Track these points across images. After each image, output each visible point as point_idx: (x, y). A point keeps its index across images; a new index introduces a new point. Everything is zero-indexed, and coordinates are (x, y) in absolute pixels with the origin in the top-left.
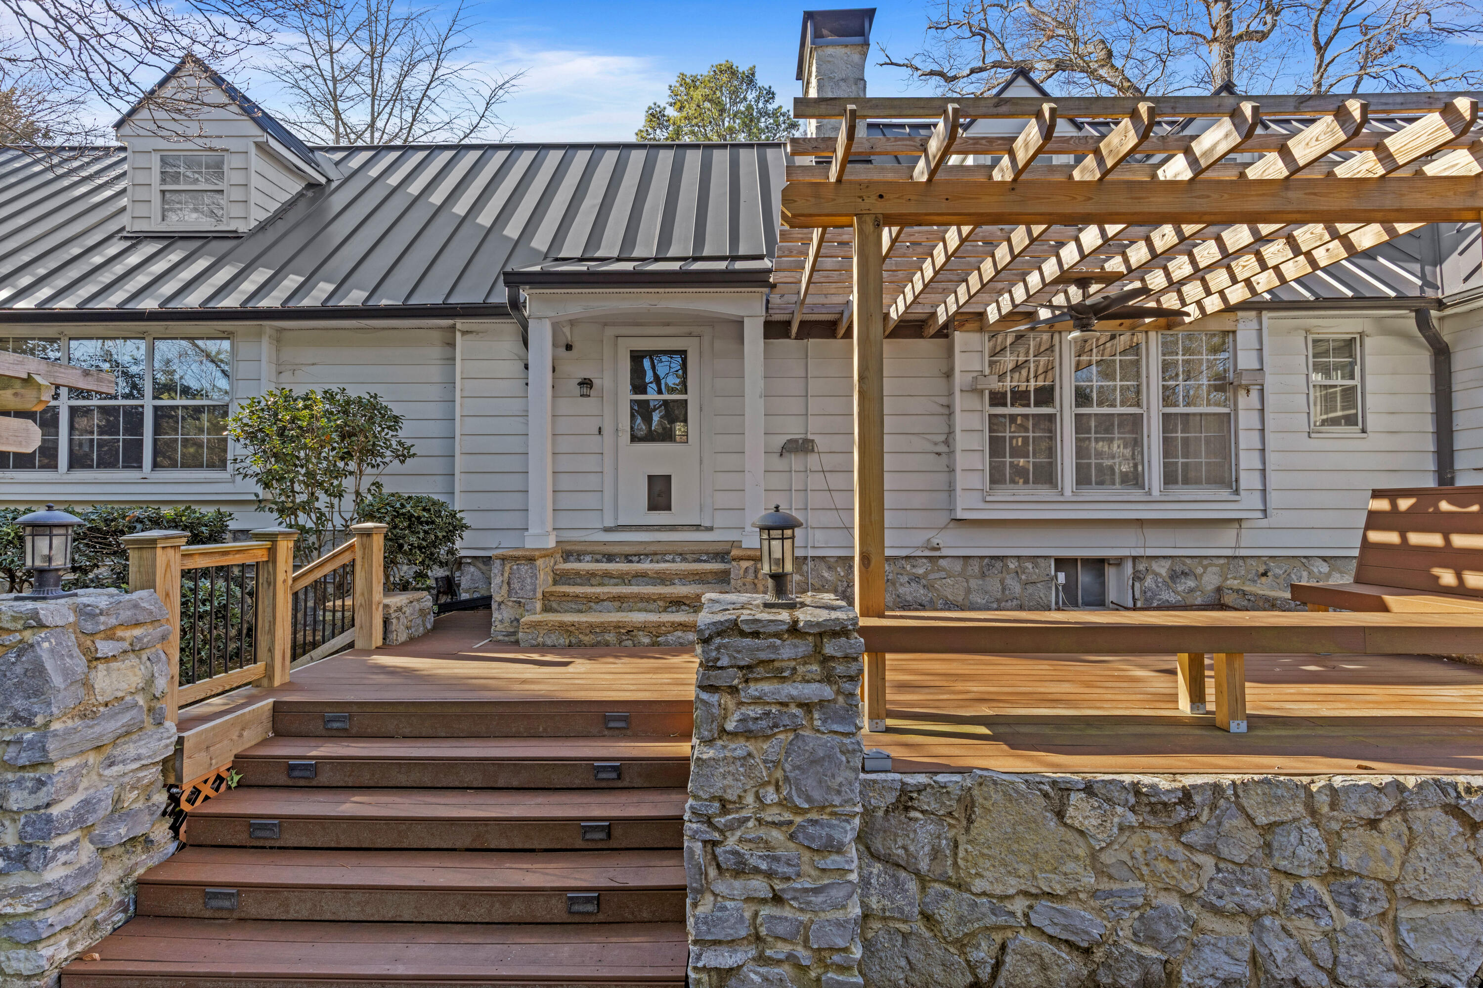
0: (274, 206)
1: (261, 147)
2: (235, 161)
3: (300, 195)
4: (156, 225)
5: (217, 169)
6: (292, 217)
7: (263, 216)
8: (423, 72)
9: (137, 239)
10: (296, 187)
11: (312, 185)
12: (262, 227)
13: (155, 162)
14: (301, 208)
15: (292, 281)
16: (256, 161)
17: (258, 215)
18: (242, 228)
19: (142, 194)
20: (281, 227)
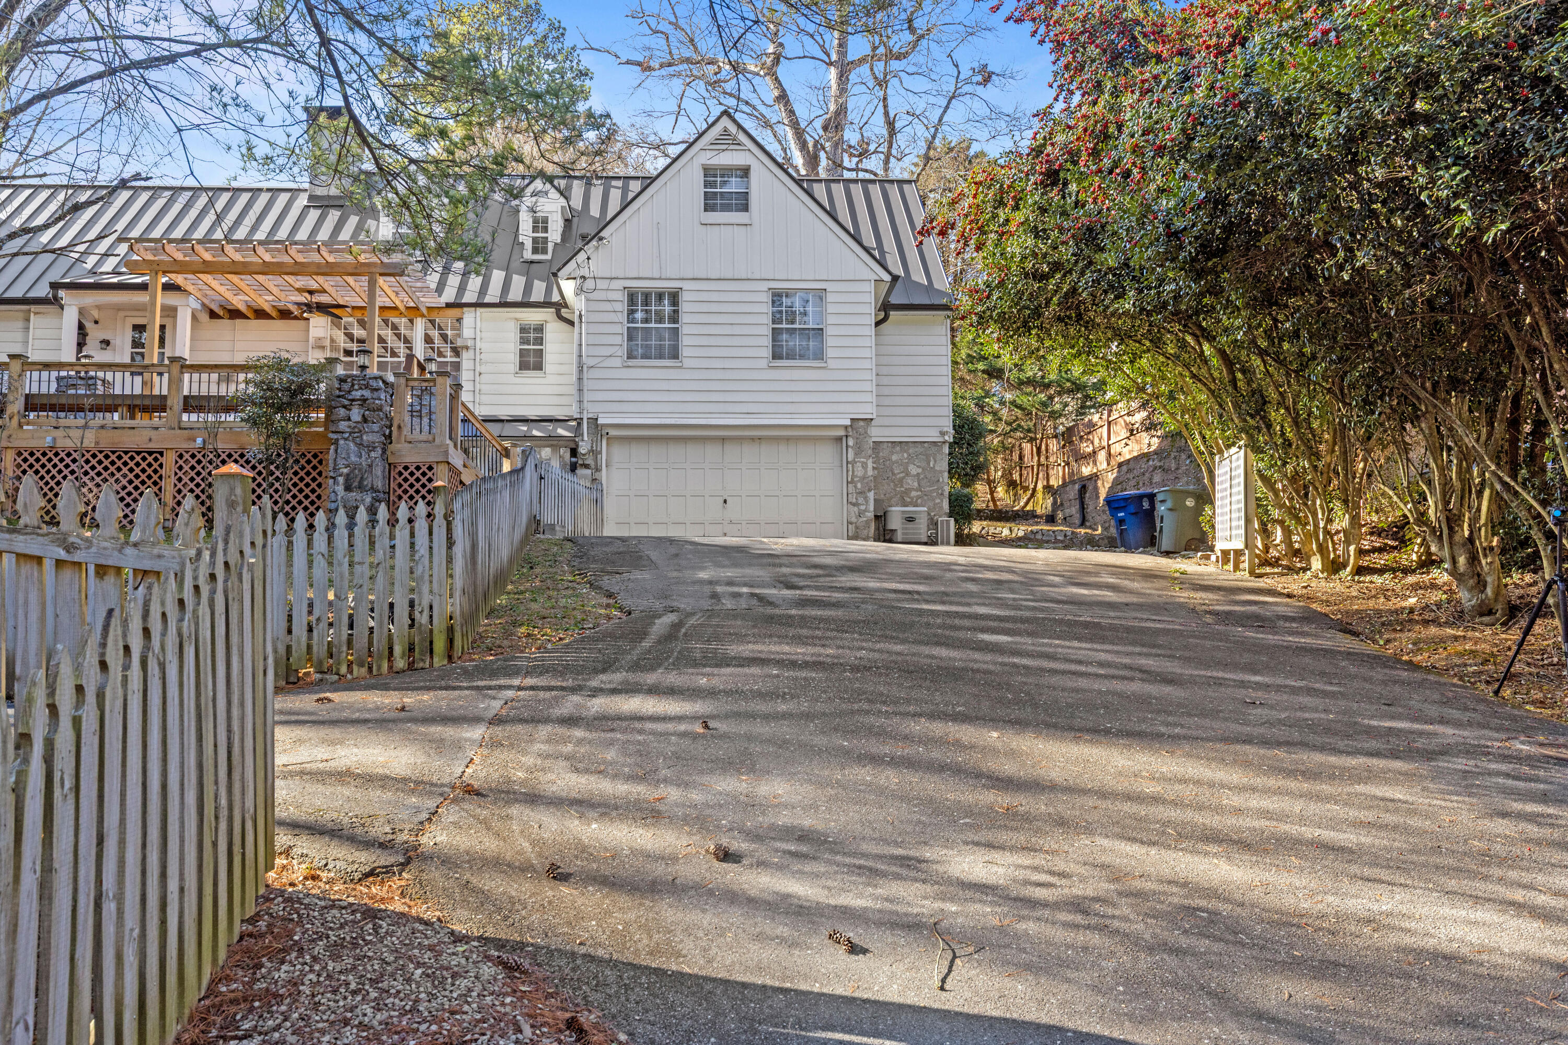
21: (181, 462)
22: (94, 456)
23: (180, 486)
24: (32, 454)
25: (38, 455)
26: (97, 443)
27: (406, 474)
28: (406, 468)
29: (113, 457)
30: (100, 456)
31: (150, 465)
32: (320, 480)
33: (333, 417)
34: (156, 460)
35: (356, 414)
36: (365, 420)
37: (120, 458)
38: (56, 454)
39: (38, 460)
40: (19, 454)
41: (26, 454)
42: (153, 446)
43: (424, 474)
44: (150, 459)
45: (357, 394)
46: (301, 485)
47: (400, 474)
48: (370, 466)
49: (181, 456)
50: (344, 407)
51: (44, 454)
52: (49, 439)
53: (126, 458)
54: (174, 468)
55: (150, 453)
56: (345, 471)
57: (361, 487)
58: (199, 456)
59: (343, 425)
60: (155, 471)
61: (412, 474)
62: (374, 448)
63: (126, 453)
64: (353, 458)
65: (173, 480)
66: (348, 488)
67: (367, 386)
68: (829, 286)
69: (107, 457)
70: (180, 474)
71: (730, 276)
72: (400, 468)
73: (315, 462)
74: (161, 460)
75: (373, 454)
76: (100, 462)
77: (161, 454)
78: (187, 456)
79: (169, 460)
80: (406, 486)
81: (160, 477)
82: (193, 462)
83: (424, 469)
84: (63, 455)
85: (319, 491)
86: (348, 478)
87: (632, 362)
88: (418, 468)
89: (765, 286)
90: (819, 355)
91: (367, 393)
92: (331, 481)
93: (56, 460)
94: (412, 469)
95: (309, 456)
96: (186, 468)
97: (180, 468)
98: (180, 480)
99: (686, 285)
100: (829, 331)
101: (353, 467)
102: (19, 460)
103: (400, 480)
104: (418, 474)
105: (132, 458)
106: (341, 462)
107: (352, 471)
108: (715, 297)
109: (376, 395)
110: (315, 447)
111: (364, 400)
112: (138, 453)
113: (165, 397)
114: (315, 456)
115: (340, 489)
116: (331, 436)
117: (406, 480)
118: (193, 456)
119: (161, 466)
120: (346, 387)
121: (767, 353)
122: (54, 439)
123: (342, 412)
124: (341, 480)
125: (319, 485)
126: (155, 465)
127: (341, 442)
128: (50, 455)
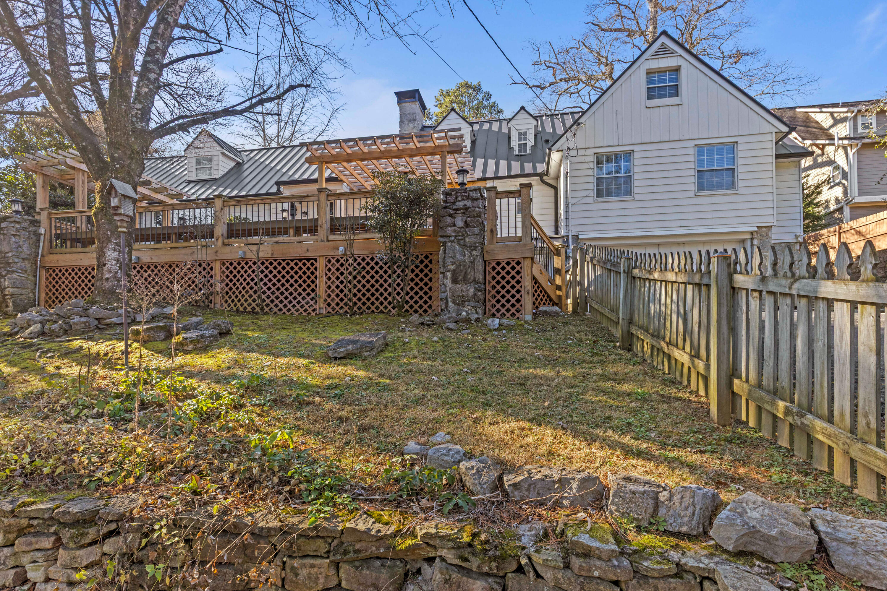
0: (226, 170)
1: (223, 153)
2: (215, 158)
3: (234, 167)
4: (195, 178)
5: (211, 160)
6: (232, 173)
7: (223, 173)
8: (297, 111)
9: (189, 182)
10: (233, 164)
11: (238, 163)
12: (223, 176)
13: (194, 160)
14: (235, 170)
15: (229, 190)
16: (221, 158)
17: (222, 173)
18: (217, 177)
19: (191, 169)
20: (228, 176)
21: (329, 266)
22: (271, 264)
23: (329, 283)
24: (231, 264)
25: (235, 264)
26: (272, 254)
27: (498, 268)
28: (498, 264)
29: (284, 264)
30: (275, 264)
31: (308, 269)
32: (430, 275)
33: (442, 225)
34: (312, 264)
35: (459, 221)
36: (467, 225)
37: (288, 264)
38: (247, 263)
39: (235, 268)
40: (224, 264)
41: (228, 264)
42: (309, 255)
43: (513, 268)
44: (308, 264)
45: (461, 204)
46: (417, 280)
47: (494, 268)
48: (473, 263)
49: (329, 261)
50: (450, 215)
51: (239, 264)
52: (240, 252)
53: (292, 264)
54: (325, 271)
55: (308, 260)
56: (452, 267)
57: (465, 280)
58: (342, 261)
59: (450, 230)
60: (312, 273)
61: (503, 268)
62: (475, 248)
63: (292, 260)
64: (458, 257)
65: (325, 278)
66: (455, 281)
67: (468, 198)
68: (739, 140)
69: (279, 264)
70: (329, 274)
71: (667, 139)
72: (494, 264)
73: (426, 262)
74: (317, 265)
75: (474, 253)
76: (275, 268)
77: (316, 260)
78: (333, 261)
79: (321, 264)
80: (498, 278)
81: (316, 277)
82: (338, 265)
83: (513, 264)
84: (251, 263)
85: (430, 284)
86: (454, 272)
87: (600, 199)
88: (508, 263)
89: (692, 143)
90: (732, 185)
91: (468, 203)
92: (441, 276)
93: (246, 268)
94: (503, 264)
95: (422, 257)
96: (333, 270)
97: (329, 270)
98: (329, 279)
99: (636, 148)
100: (740, 169)
101: (459, 264)
102: (224, 268)
103: (494, 273)
104: (508, 268)
105: (296, 264)
106: (449, 261)
107: (457, 268)
108: (655, 154)
109: (475, 204)
110: (427, 250)
111: (466, 209)
112: (300, 260)
113: (317, 220)
114: (426, 257)
115: (448, 282)
116: (441, 239)
117: (498, 273)
118: (338, 261)
119: (316, 269)
120: (451, 199)
121: (694, 187)
122: (244, 253)
123: (449, 220)
124: (449, 274)
125: (430, 280)
126: (312, 269)
127: (449, 244)
128: (243, 264)
